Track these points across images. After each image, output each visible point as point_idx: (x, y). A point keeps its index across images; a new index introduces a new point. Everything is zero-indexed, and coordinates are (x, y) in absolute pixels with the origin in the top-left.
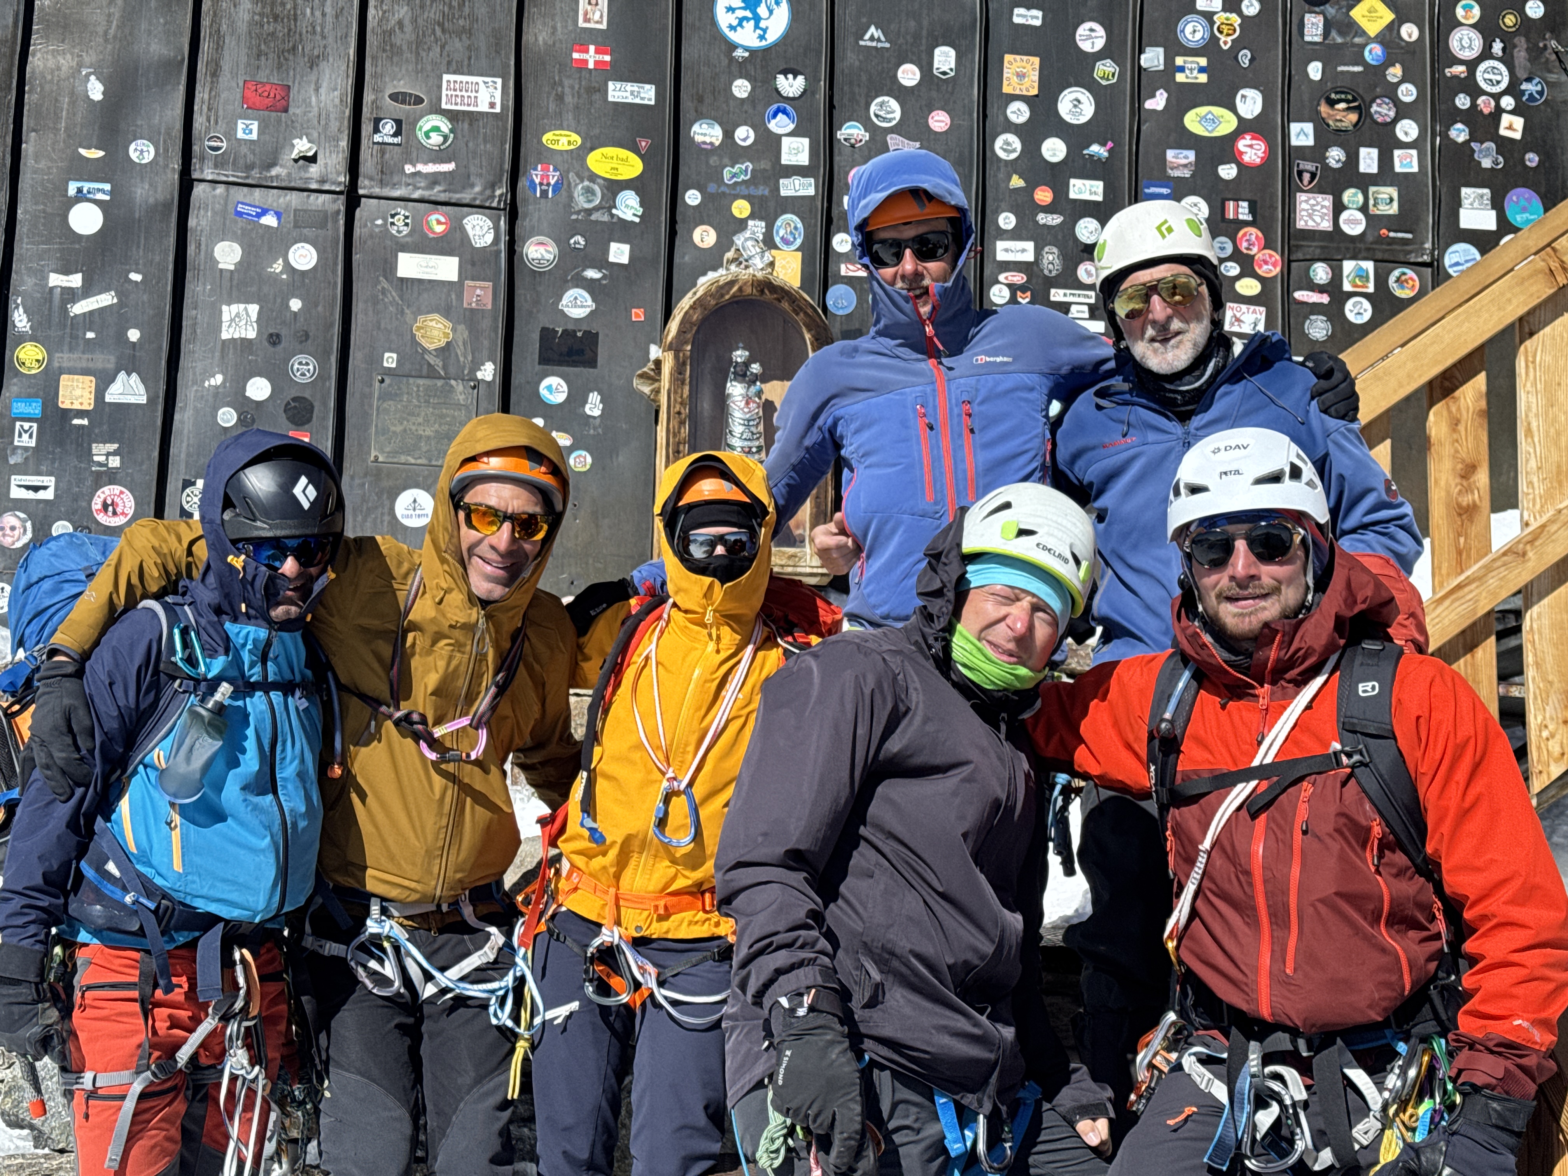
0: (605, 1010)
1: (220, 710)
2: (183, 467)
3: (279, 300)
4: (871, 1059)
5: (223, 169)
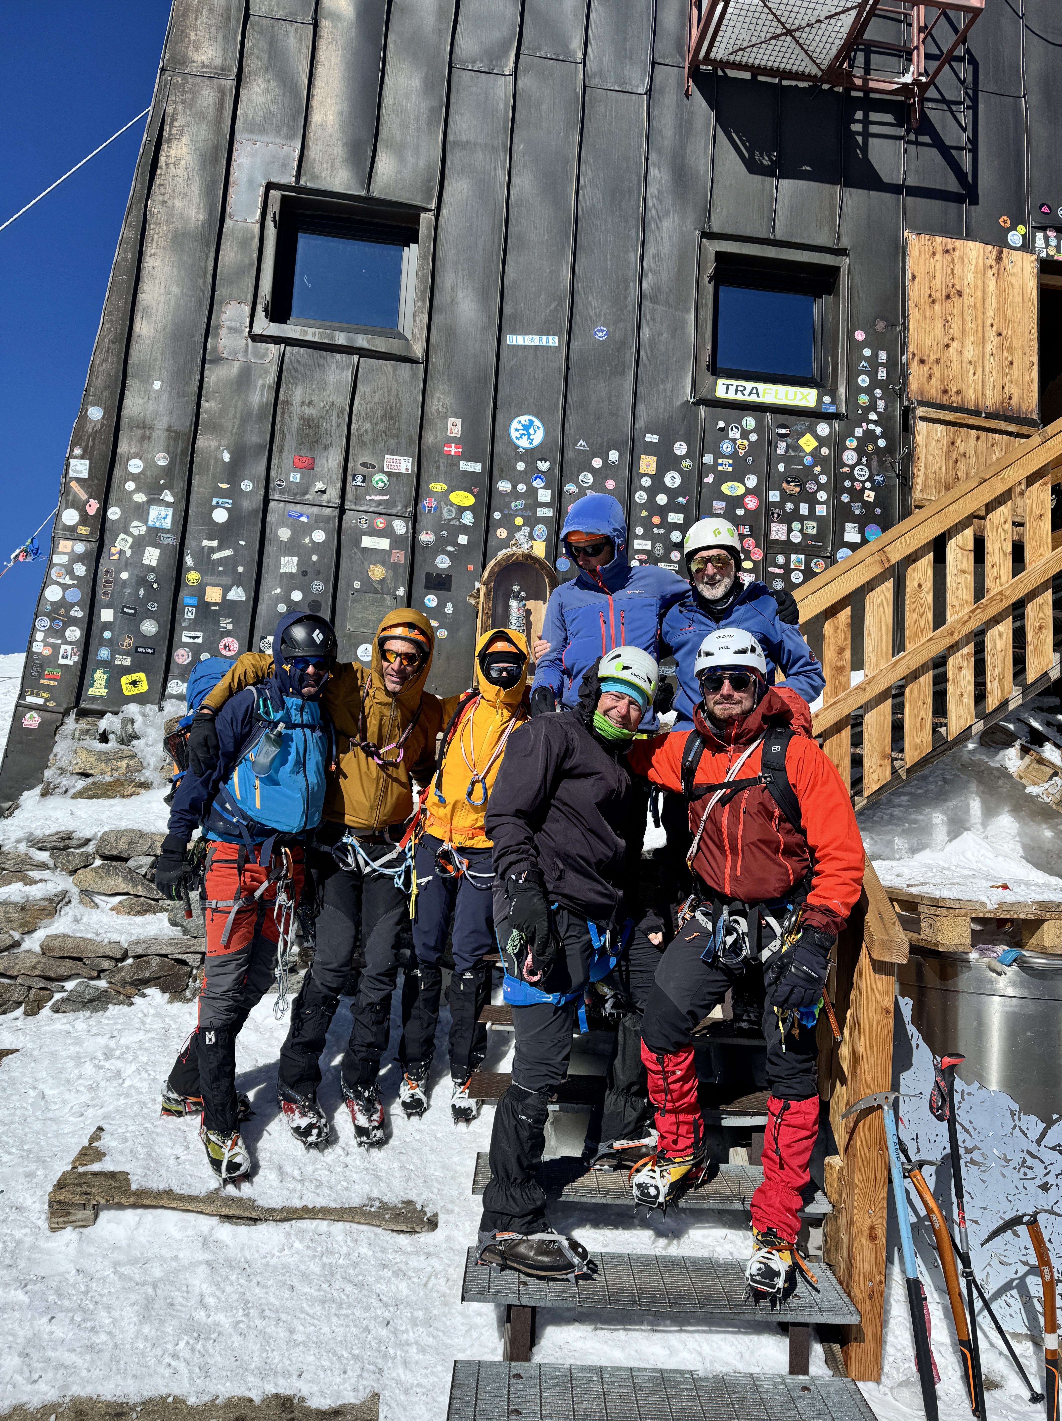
0: (443, 880)
1: (280, 735)
2: (261, 630)
3: (307, 556)
5: (283, 495)
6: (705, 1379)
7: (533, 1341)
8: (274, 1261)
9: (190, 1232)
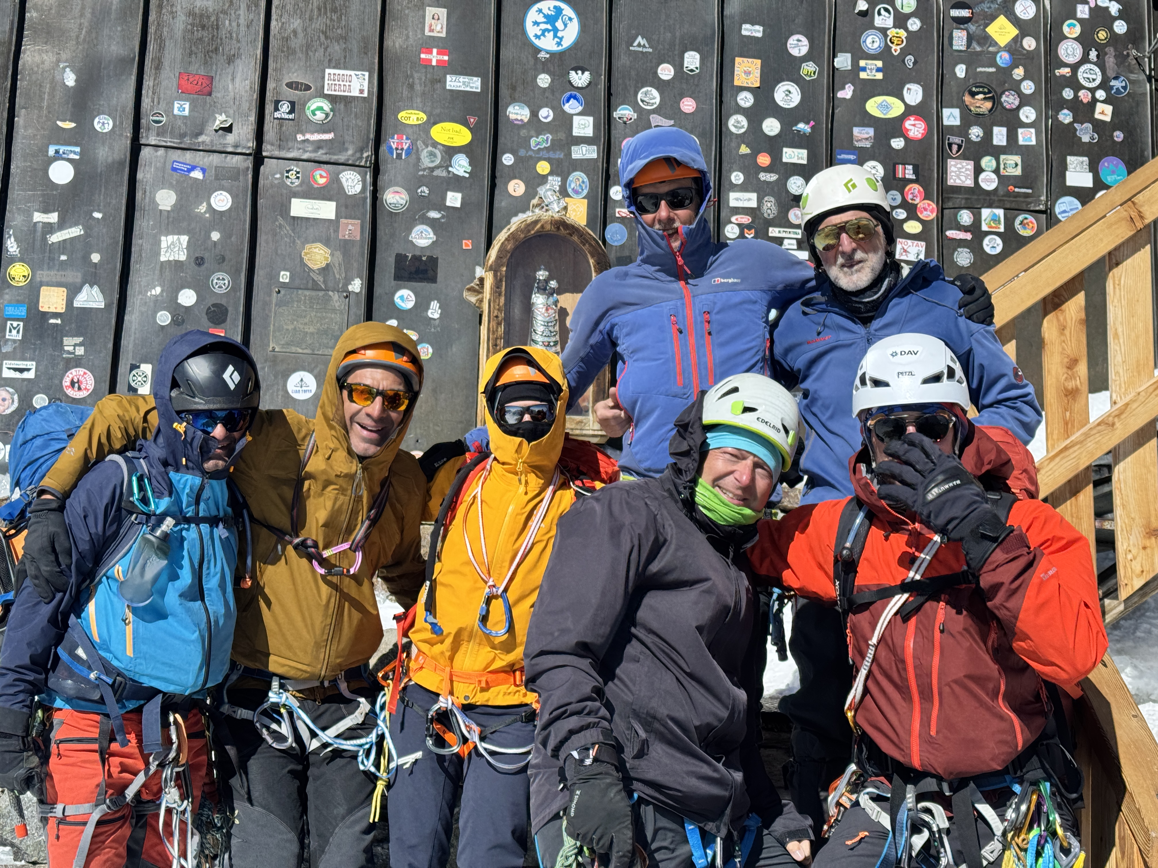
0: (441, 759)
1: (166, 537)
2: (131, 354)
3: (203, 233)
4: (639, 797)
5: (163, 136)
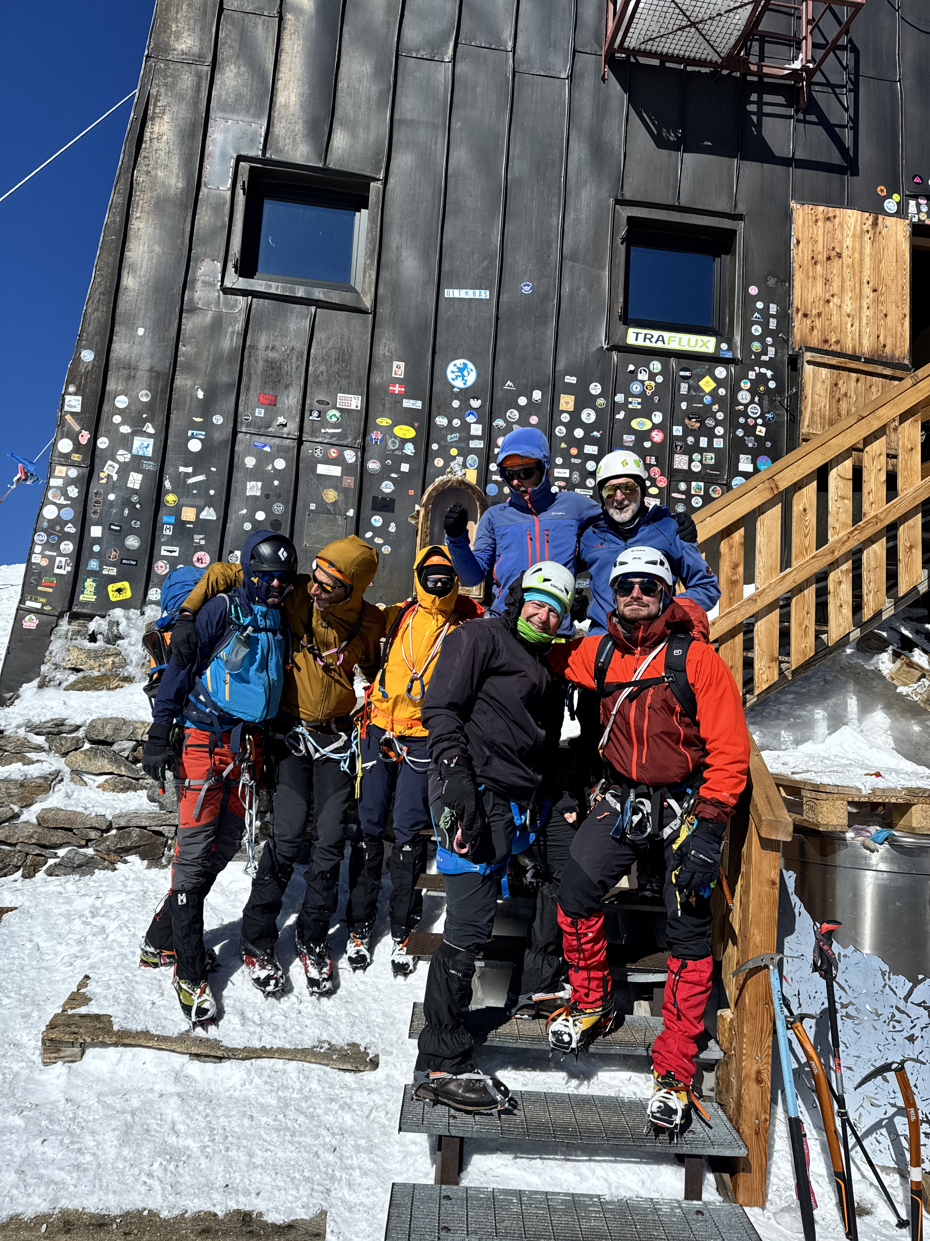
0: (386, 764)
1: (248, 637)
2: (229, 545)
3: (270, 481)
5: (249, 428)
6: (611, 1203)
7: (461, 1165)
8: (236, 1094)
9: (164, 1068)
